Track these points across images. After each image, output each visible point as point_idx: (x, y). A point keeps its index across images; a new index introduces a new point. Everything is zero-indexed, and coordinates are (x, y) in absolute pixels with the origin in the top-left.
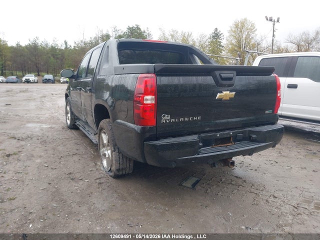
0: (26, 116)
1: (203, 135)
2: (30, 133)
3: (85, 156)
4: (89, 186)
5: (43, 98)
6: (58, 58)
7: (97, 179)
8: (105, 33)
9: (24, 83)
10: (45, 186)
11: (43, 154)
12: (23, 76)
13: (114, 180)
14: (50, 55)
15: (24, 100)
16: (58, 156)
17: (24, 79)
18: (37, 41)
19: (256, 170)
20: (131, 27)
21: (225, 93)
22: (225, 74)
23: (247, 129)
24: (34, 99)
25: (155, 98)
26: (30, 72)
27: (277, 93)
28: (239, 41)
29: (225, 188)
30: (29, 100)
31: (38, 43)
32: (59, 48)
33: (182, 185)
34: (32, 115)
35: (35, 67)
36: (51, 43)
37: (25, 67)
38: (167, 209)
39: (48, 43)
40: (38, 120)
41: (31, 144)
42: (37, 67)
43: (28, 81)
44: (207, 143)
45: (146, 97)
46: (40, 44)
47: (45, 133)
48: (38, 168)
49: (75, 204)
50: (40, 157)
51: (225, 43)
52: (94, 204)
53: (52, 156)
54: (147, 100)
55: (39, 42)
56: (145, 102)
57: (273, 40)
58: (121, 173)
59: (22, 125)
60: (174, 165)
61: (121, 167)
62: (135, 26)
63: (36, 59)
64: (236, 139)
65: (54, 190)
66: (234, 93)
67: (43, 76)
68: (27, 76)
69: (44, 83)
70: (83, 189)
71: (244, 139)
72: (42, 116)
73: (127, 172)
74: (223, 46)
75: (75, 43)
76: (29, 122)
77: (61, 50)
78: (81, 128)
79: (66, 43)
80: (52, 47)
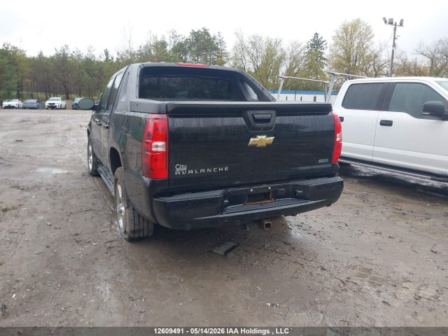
0: (39, 157)
1: (230, 190)
2: (40, 180)
3: (101, 213)
4: (95, 251)
5: (67, 132)
6: (94, 75)
7: (108, 242)
8: (159, 39)
9: (47, 109)
10: (42, 249)
11: (49, 209)
12: (47, 99)
13: (129, 244)
14: (83, 70)
15: (42, 134)
16: (67, 212)
17: (47, 103)
18: (66, 52)
19: (315, 235)
20: (196, 31)
21: (259, 137)
22: (260, 115)
23: (291, 183)
24: (56, 133)
25: (166, 143)
26: (56, 94)
27: (335, 137)
28: (348, 53)
29: (265, 257)
30: (48, 134)
31: (67, 54)
32: (96, 60)
33: (212, 252)
34: (48, 156)
35: (63, 87)
36: (85, 54)
37: (49, 86)
38: (182, 280)
39: (81, 53)
40: (54, 163)
41: (36, 196)
42: (65, 87)
43: (52, 107)
44: (235, 200)
45: (155, 143)
46: (69, 55)
47: (58, 181)
48: (38, 226)
49: (73, 272)
50: (45, 212)
51: (328, 53)
52: (96, 272)
53: (60, 211)
54: (157, 146)
55: (69, 52)
56: (154, 149)
57: (393, 52)
58: (137, 236)
59: (32, 169)
60: (189, 227)
61: (137, 227)
62: (202, 30)
63: (64, 76)
64: (277, 196)
65: (53, 254)
66: (272, 138)
67: (73, 100)
68: (52, 100)
69: (74, 109)
70: (87, 254)
71: (287, 195)
72: (59, 157)
73: (146, 234)
74: (325, 59)
75: (118, 53)
76: (41, 165)
77: (99, 63)
78: (102, 176)
79: (107, 54)
80: (87, 59)
